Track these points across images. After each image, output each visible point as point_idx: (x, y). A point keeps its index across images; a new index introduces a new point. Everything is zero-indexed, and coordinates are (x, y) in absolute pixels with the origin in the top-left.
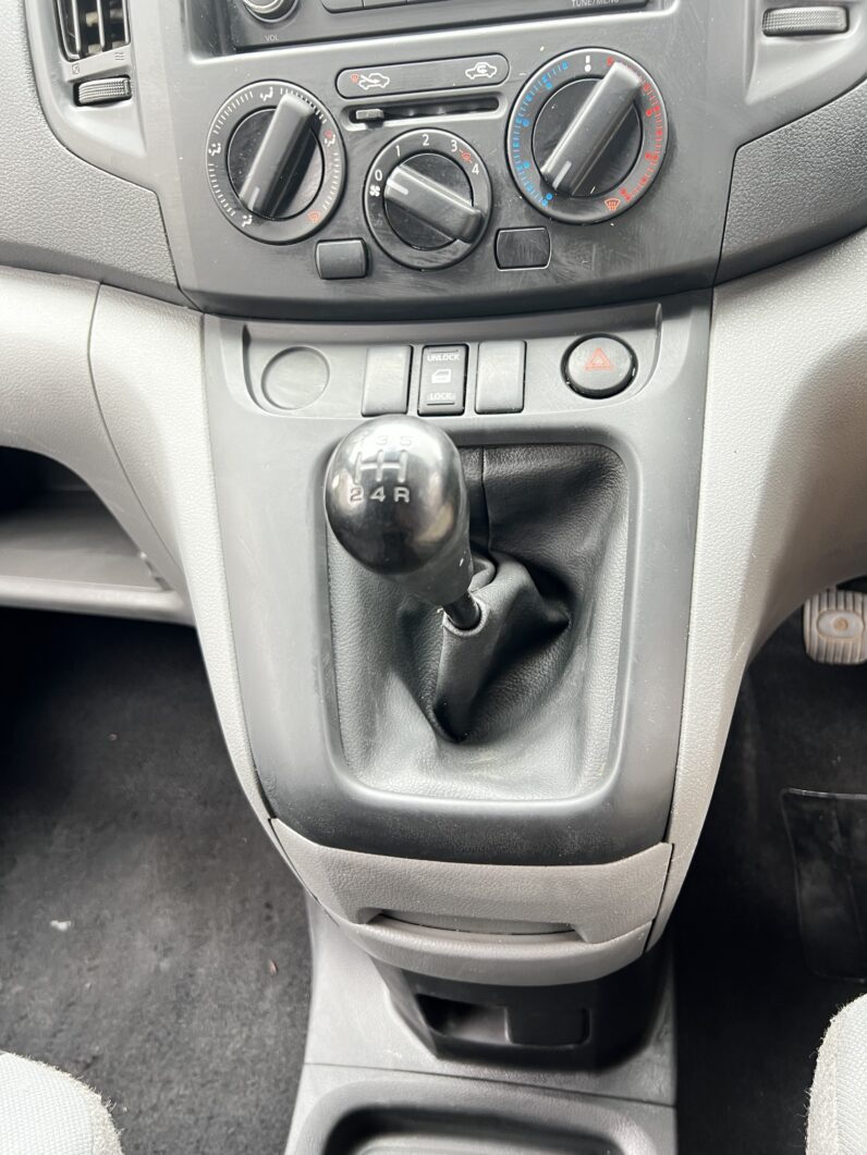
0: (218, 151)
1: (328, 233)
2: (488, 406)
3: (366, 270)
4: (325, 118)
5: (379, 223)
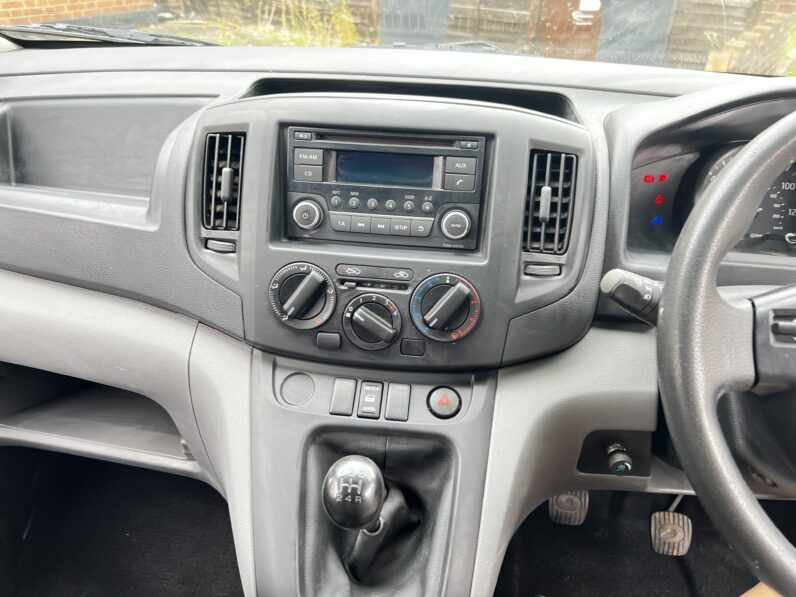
0: (276, 287)
1: (324, 329)
2: (391, 417)
3: (341, 346)
4: (330, 282)
5: (349, 328)
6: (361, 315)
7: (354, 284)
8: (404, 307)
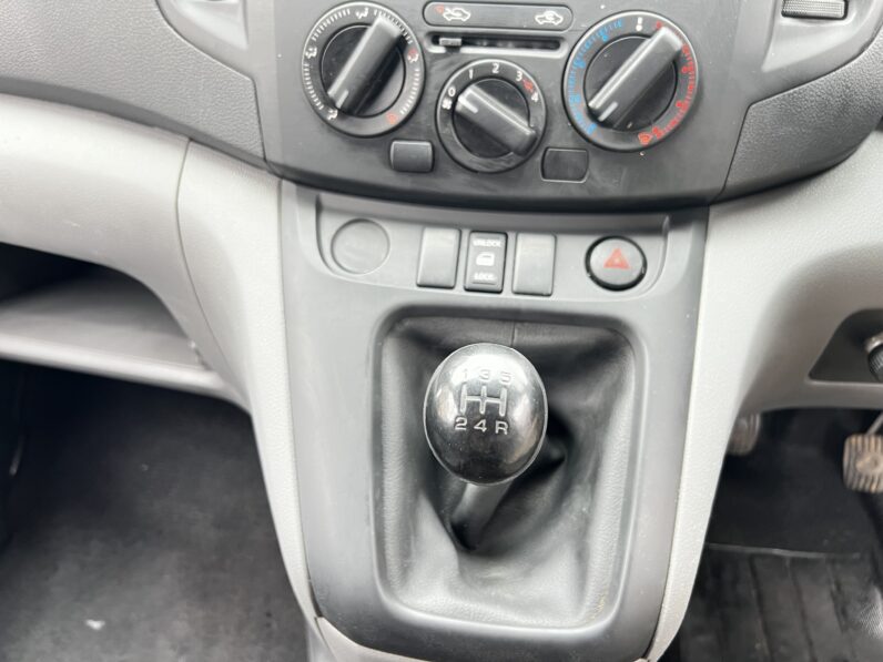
0: (314, 54)
1: (403, 132)
2: (523, 289)
3: (431, 168)
4: (412, 39)
5: (448, 131)
6: (472, 100)
7: (458, 41)
8: (554, 85)
